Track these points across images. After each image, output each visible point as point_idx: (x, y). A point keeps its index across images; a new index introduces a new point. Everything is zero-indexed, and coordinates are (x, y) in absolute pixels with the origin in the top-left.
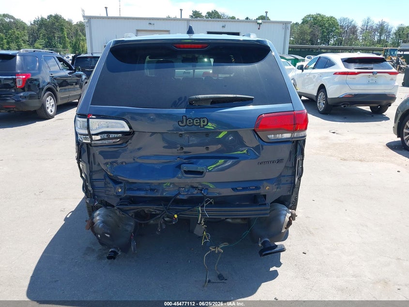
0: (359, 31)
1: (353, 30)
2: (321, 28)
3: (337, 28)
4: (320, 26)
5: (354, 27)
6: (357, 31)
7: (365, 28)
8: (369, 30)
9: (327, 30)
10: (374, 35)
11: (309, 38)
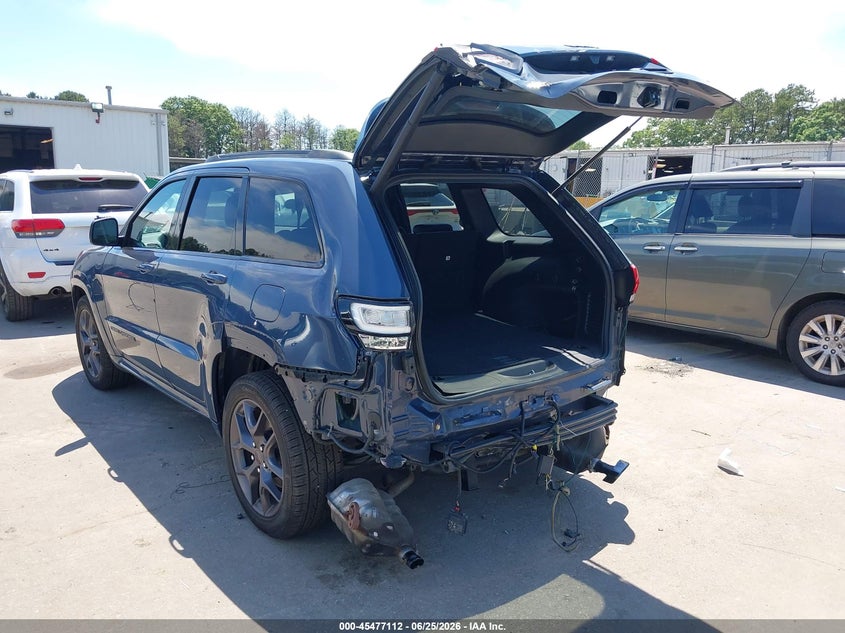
0: (272, 133)
1: (262, 130)
2: (202, 125)
3: (232, 127)
4: (201, 121)
5: (263, 126)
6: (268, 133)
7: (282, 128)
8: (291, 133)
9: (215, 128)
10: (299, 143)
11: (182, 143)
